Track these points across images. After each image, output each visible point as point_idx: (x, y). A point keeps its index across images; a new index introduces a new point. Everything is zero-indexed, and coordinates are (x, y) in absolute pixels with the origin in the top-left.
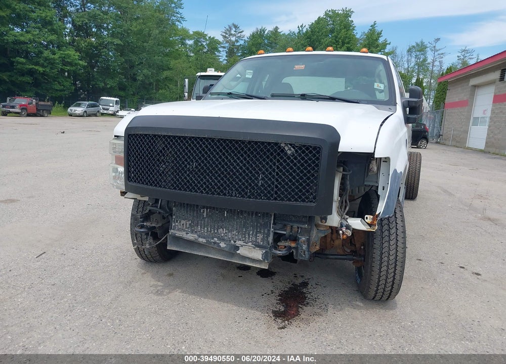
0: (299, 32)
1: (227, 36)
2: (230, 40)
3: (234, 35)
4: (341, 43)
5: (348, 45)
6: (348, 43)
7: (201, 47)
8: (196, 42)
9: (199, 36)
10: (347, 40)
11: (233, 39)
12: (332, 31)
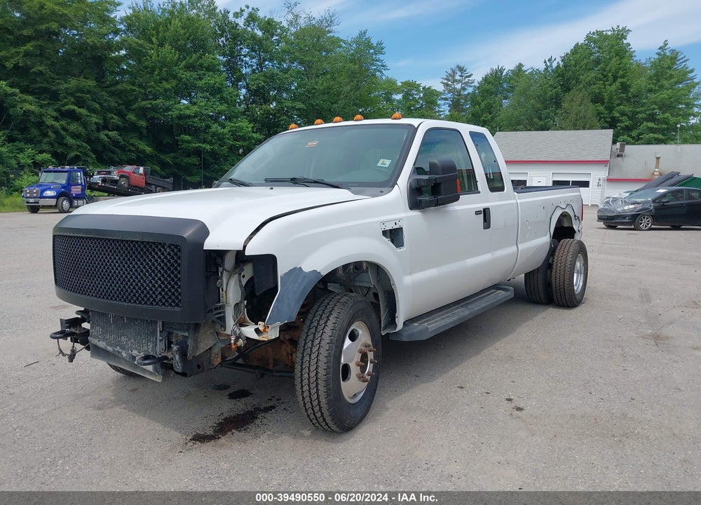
0: (546, 69)
1: (450, 83)
2: (454, 88)
3: (459, 81)
4: (611, 78)
5: (622, 80)
6: (623, 77)
7: (413, 103)
8: (407, 96)
9: (410, 86)
10: (621, 73)
11: (458, 86)
12: (597, 62)
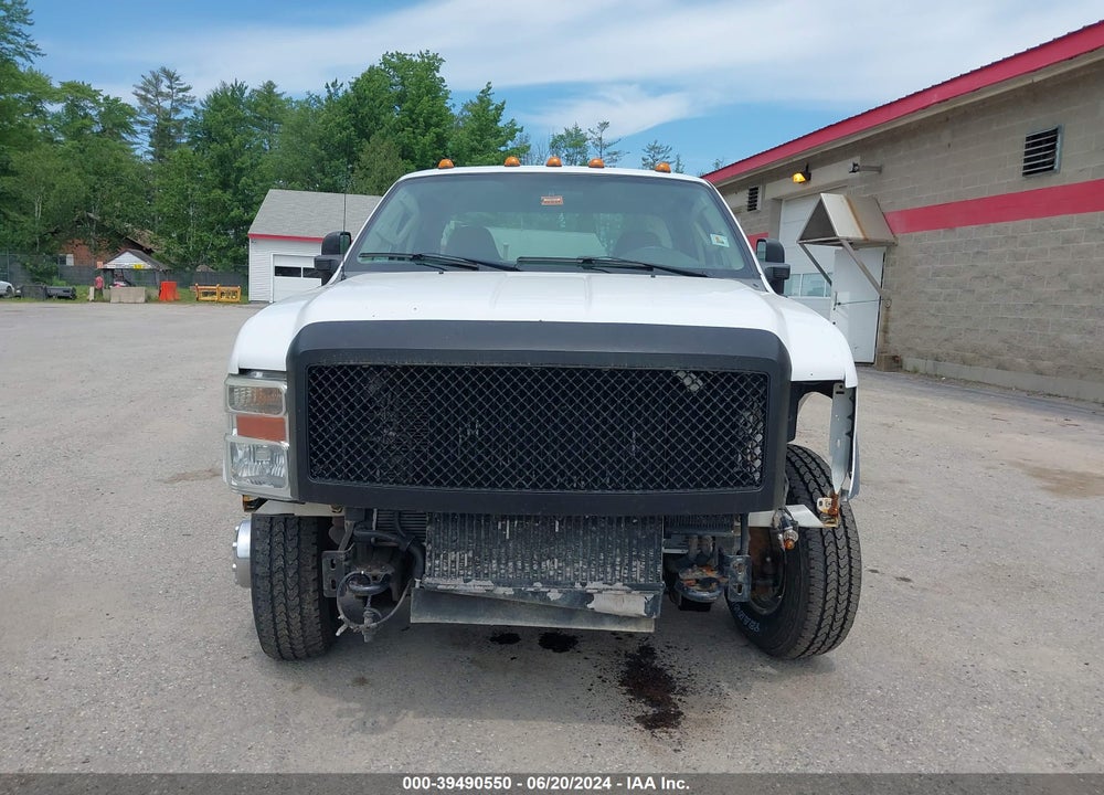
0: (330, 98)
1: (149, 96)
2: (159, 107)
3: (168, 96)
4: (422, 125)
5: (438, 130)
6: (437, 125)
7: (86, 121)
8: (73, 108)
9: (77, 94)
10: (435, 119)
11: (167, 104)
12: (401, 99)
